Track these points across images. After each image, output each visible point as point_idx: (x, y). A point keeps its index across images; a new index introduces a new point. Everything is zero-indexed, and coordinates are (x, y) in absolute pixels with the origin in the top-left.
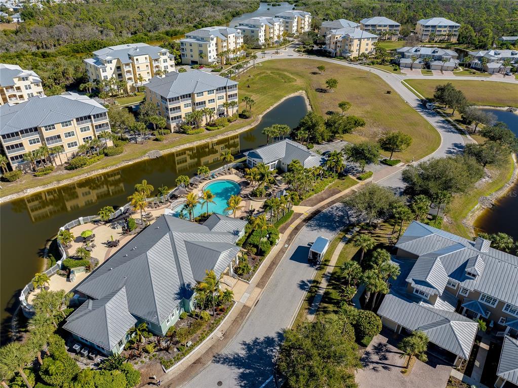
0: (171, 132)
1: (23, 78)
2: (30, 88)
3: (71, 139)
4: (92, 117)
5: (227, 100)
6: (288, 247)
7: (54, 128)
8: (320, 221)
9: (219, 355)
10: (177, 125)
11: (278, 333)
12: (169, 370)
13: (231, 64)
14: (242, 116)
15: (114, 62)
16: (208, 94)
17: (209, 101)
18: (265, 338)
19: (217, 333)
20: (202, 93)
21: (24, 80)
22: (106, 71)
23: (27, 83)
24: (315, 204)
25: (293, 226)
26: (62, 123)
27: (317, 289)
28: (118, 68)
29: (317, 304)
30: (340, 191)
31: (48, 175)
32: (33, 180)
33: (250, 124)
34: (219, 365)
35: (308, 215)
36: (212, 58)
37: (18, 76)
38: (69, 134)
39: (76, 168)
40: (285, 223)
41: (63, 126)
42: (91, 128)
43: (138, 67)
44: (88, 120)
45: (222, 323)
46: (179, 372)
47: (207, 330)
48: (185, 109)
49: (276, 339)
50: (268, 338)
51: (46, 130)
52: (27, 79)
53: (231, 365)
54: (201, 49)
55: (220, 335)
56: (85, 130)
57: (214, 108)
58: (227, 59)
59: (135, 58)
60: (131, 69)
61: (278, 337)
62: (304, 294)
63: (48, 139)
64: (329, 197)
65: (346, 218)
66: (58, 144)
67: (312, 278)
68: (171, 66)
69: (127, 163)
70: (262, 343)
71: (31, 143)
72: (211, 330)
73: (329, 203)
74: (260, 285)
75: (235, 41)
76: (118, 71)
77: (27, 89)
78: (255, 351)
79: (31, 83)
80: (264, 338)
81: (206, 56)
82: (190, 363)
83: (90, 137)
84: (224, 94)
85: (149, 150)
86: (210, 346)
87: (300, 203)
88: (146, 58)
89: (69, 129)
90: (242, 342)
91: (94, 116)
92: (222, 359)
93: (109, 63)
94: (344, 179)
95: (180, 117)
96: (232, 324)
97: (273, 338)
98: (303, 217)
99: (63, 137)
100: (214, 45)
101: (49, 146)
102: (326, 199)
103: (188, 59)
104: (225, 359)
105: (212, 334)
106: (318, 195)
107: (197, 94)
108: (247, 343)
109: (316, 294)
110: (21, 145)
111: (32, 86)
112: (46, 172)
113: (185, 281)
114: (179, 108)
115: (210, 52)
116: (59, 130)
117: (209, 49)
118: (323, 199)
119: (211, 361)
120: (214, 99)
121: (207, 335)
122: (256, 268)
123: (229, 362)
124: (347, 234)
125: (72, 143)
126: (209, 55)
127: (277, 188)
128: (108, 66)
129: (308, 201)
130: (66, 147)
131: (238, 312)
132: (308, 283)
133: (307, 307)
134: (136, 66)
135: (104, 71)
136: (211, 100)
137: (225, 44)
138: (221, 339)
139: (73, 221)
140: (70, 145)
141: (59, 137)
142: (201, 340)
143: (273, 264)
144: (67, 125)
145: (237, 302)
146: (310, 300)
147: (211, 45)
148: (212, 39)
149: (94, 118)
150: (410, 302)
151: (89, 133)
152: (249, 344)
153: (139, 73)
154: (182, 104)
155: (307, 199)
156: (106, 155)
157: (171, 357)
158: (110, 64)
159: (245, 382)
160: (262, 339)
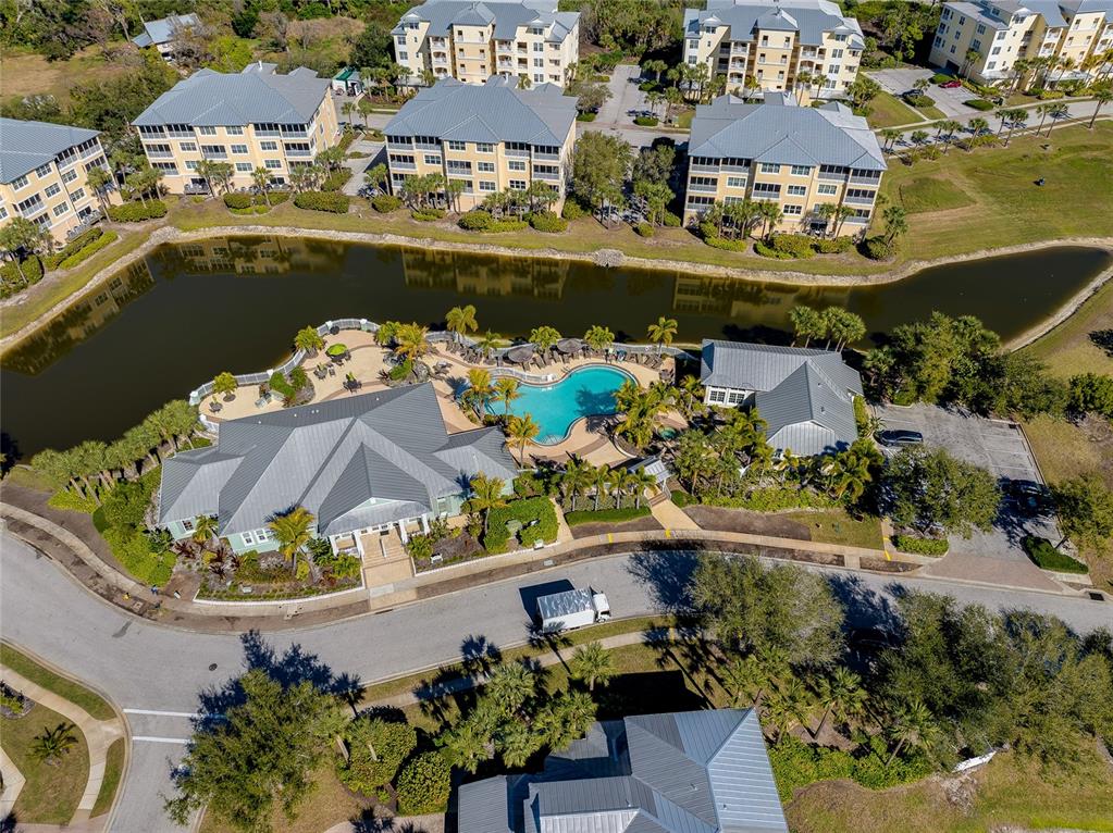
0: (682, 224)
1: (535, 29)
2: (541, 50)
3: (487, 176)
4: (533, 148)
5: (842, 199)
6: (549, 567)
7: (463, 148)
8: (671, 566)
9: (257, 634)
10: (700, 215)
11: (345, 677)
12: (198, 601)
13: (1039, 98)
14: (864, 248)
15: (721, 31)
16: (794, 172)
17: (791, 187)
18: (325, 667)
19: (292, 606)
20: (779, 165)
21: (536, 33)
22: (697, 47)
23: (539, 39)
24: (716, 528)
25: (610, 538)
26: (478, 144)
27: (481, 669)
28: (725, 46)
29: (447, 691)
30: (808, 538)
31: (429, 224)
32: (406, 222)
33: (865, 276)
34: (242, 645)
35: (668, 537)
36: (999, 67)
37: (528, 23)
38: (486, 167)
39: (472, 229)
40: (605, 523)
41: (479, 149)
42: (527, 166)
43: (763, 55)
44: (526, 151)
45: (313, 598)
46: (204, 613)
47: (287, 591)
48: (727, 188)
49: (332, 682)
50: (326, 669)
51: (452, 147)
52: (541, 33)
53: (249, 659)
54: (979, 37)
55: (292, 612)
56: (517, 168)
57: (800, 208)
58: (1041, 82)
59: (762, 33)
60: (746, 56)
61: (337, 682)
62: (455, 659)
63: (450, 163)
64: (763, 533)
66: (466, 177)
67: (502, 647)
68: (850, 69)
69: (553, 254)
70: (312, 669)
71: (427, 162)
72: (290, 597)
73: (744, 545)
74: (424, 591)
75: (1093, 34)
76: (722, 52)
77: (536, 49)
78: (292, 670)
79: (546, 42)
80: (322, 665)
81: (983, 57)
82: (225, 614)
83: (523, 183)
84: (839, 183)
85: (607, 246)
86: (266, 614)
87: (689, 506)
88: (788, 40)
89: (486, 157)
90: (296, 645)
91: (536, 147)
92: (252, 643)
93: (708, 31)
94: (859, 518)
95: (712, 201)
96: (320, 611)
97: (330, 676)
98: (652, 535)
99: (475, 167)
100: (1021, 35)
101: (450, 176)
102: (754, 532)
103: (941, 53)
104: (255, 646)
105: (285, 602)
106: (746, 515)
107: (765, 164)
108: (300, 652)
109: (468, 676)
110: (412, 159)
111: (546, 46)
112: (427, 216)
113: (304, 503)
114: (714, 182)
115: (997, 51)
116: (471, 153)
117: (996, 43)
118: (746, 530)
119: (240, 633)
120: (804, 188)
121: (279, 598)
122: (454, 560)
123: (254, 653)
124: (677, 627)
125: (487, 183)
126: (991, 58)
128: (705, 36)
129: (711, 511)
130: (476, 186)
131: (348, 601)
132: (486, 649)
133: (427, 681)
134: (759, 52)
135: (694, 45)
136: (797, 188)
137: (1053, 39)
138: (286, 618)
139: (352, 320)
140: (483, 186)
141: (468, 165)
142: (266, 598)
143: (489, 575)
144: (485, 150)
145: (363, 588)
146: (447, 676)
147: (1009, 34)
148: (1019, 19)
149: (536, 151)
150: (510, 827)
151: (523, 175)
152: (298, 655)
153: (761, 68)
154: (723, 175)
155: (714, 507)
156: (532, 225)
157: (217, 587)
158: (710, 34)
159: (233, 693)
160: (318, 664)
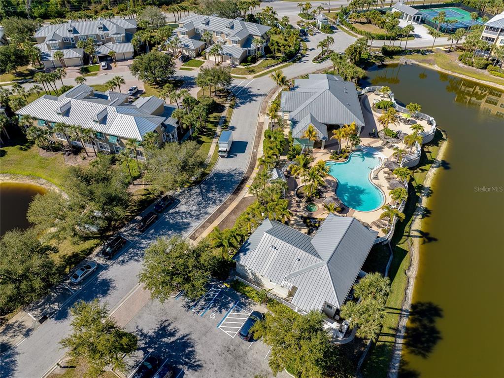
6: (253, 150)
8: (231, 181)
18: (245, 104)
24: (241, 202)
27: (223, 128)
29: (221, 121)
62: (231, 124)
65: (204, 191)
73: (226, 208)
74: (261, 124)
98: (250, 182)
109: (223, 125)
124: (203, 172)
127: (297, 211)
132: (230, 130)
133: (227, 119)
146: (226, 122)
